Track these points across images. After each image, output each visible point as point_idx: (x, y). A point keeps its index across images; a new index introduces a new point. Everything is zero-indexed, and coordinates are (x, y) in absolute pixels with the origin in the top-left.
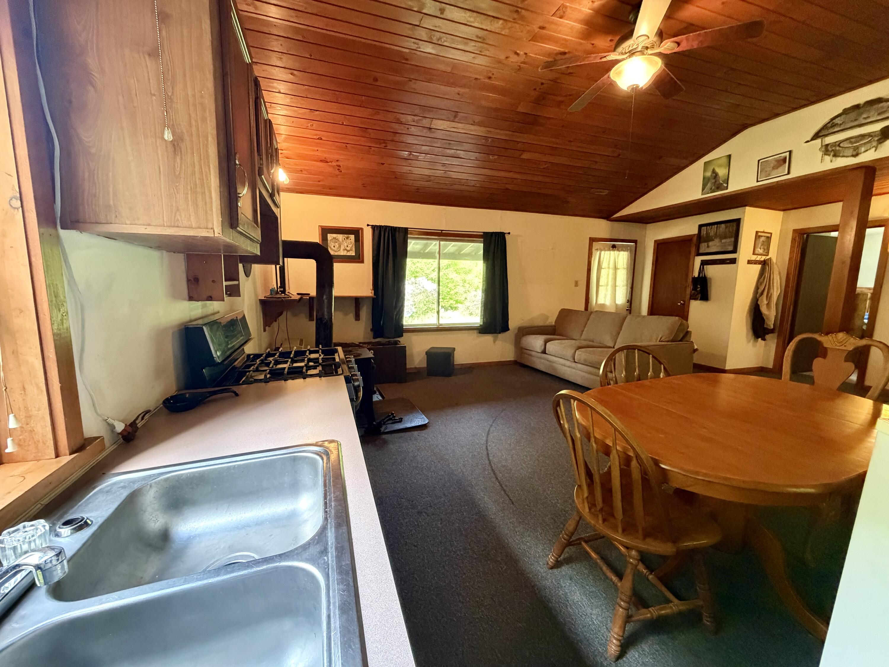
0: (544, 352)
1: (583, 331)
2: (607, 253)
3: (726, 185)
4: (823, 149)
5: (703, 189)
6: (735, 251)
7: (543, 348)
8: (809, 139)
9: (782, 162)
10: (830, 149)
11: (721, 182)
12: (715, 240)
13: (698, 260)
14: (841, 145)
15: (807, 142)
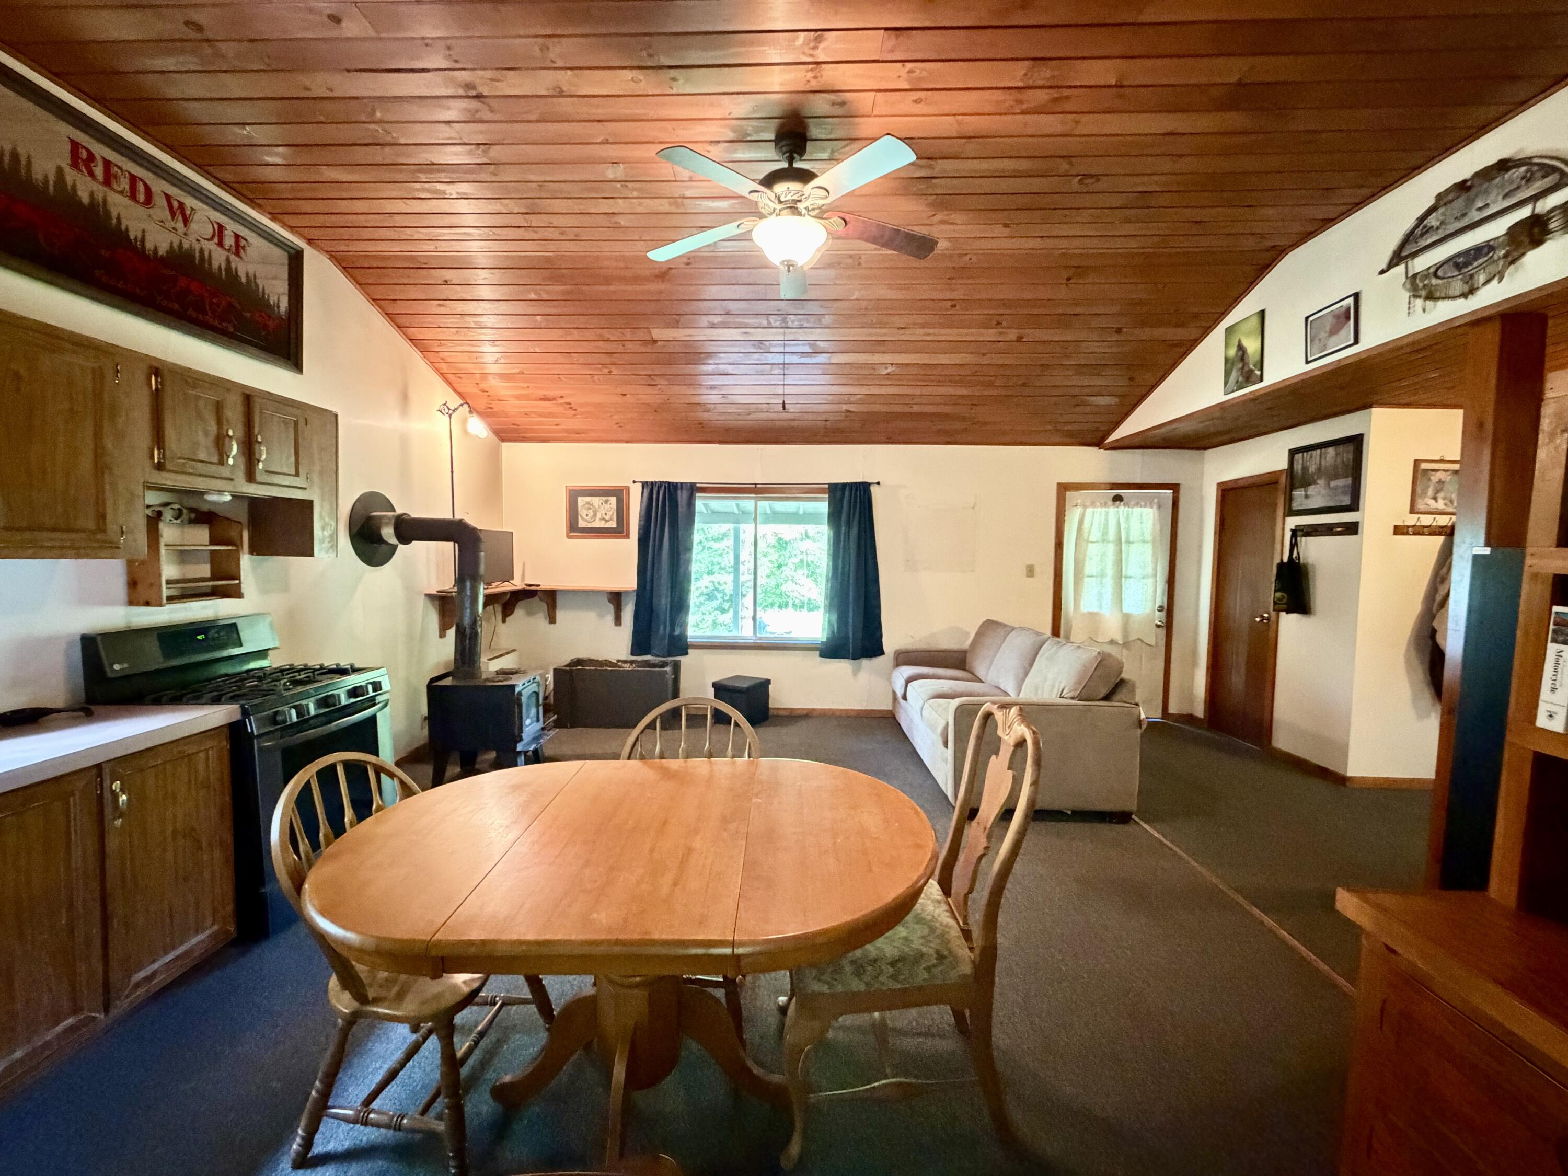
0: (905, 699)
1: (991, 666)
2: (1101, 511)
3: (1259, 373)
4: (1410, 286)
5: (1226, 383)
6: (1354, 506)
7: (903, 691)
8: (1384, 266)
9: (1343, 319)
10: (1421, 285)
11: (1251, 366)
12: (1319, 482)
13: (1293, 522)
14: (1440, 273)
15: (1382, 272)
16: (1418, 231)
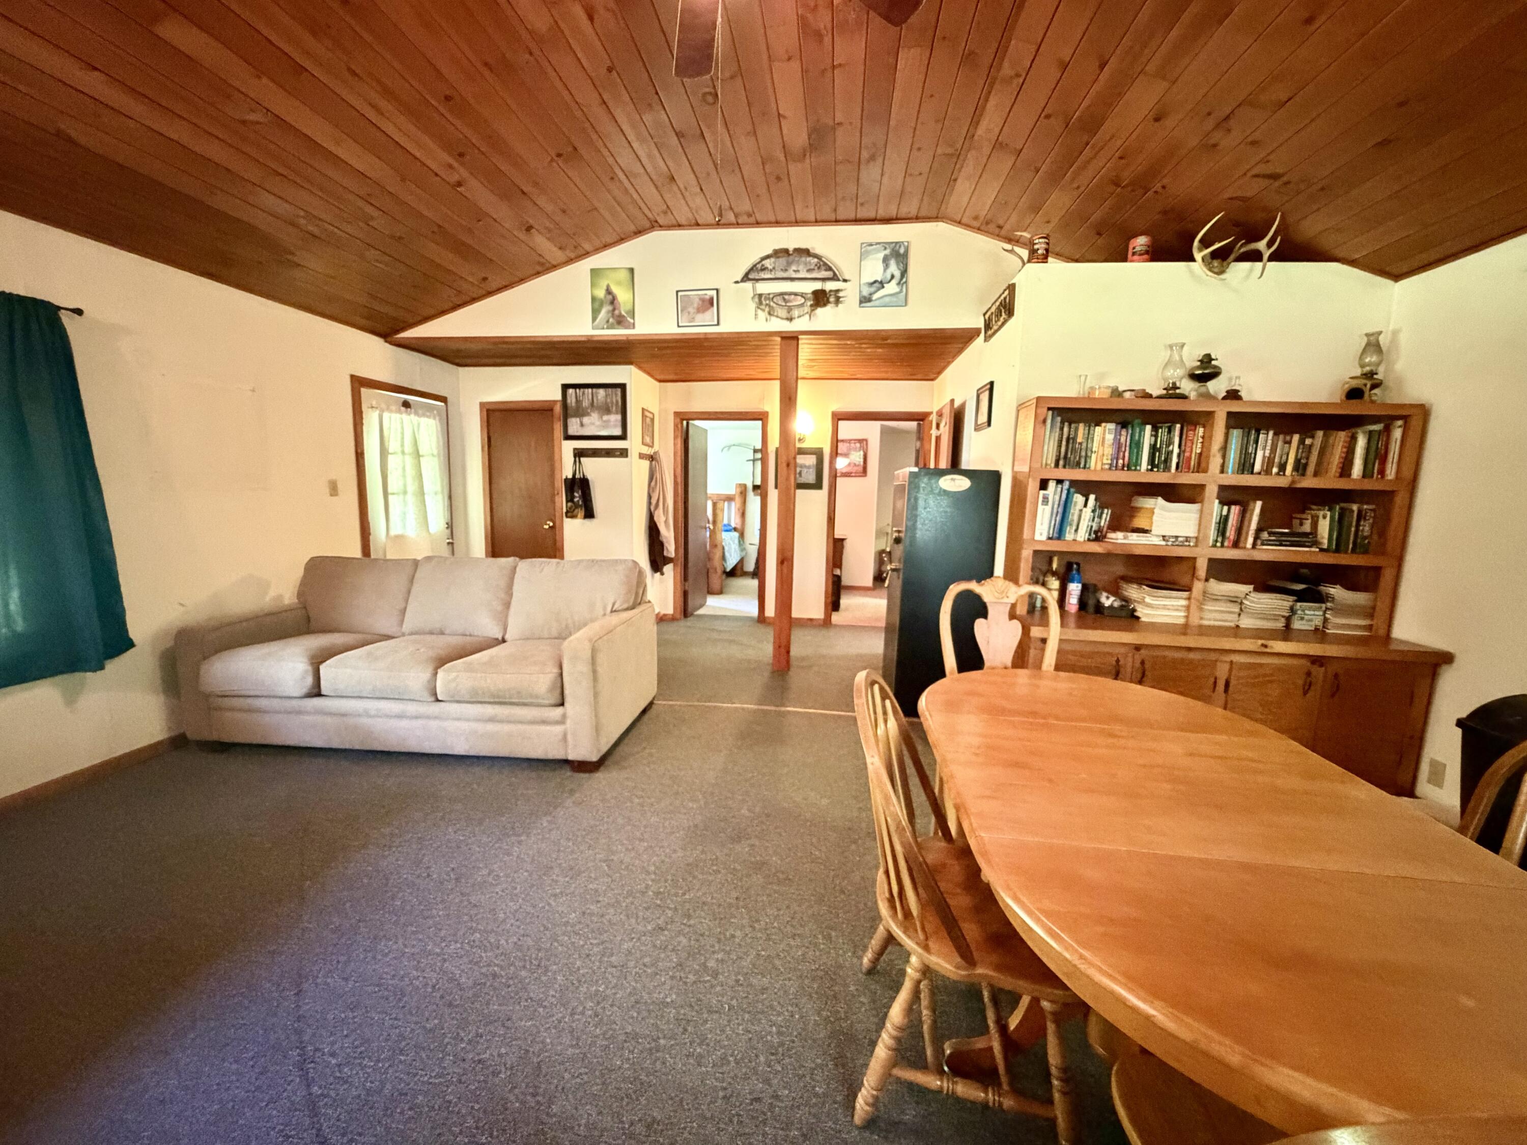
0: (316, 692)
1: (403, 611)
2: (396, 417)
3: (632, 321)
4: (757, 300)
5: (594, 319)
6: (623, 437)
7: (309, 680)
8: (739, 279)
9: (707, 304)
10: (764, 302)
11: (623, 313)
12: (593, 414)
13: (568, 447)
14: (775, 300)
15: (737, 282)
16: (759, 266)
